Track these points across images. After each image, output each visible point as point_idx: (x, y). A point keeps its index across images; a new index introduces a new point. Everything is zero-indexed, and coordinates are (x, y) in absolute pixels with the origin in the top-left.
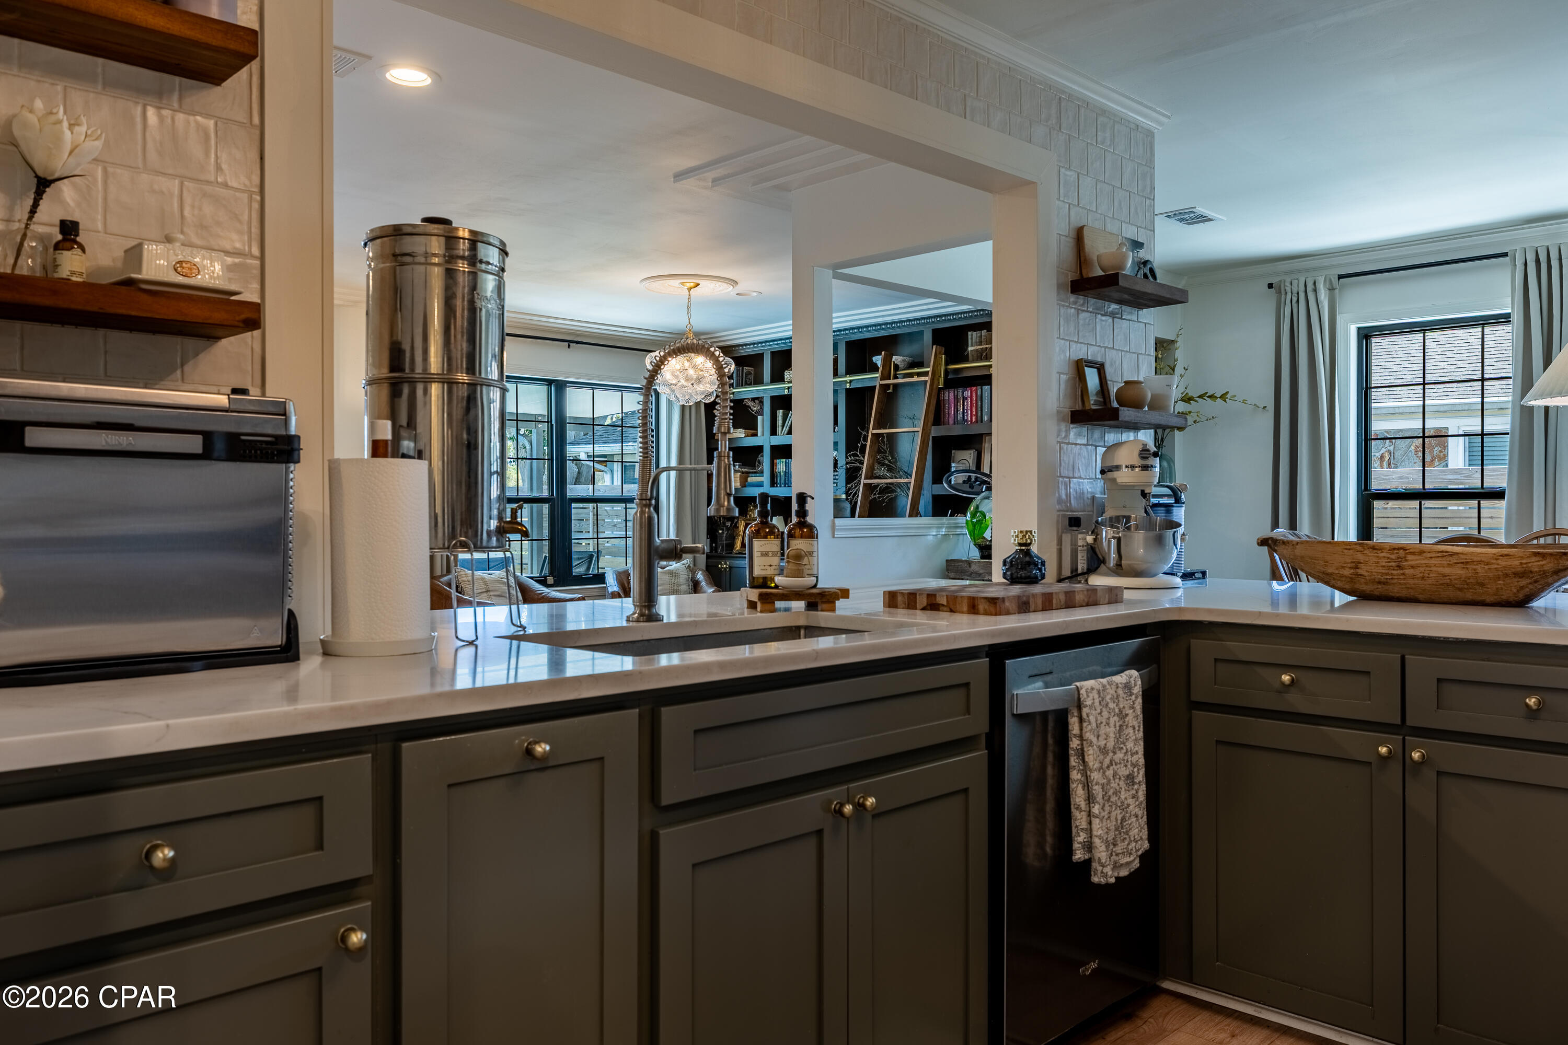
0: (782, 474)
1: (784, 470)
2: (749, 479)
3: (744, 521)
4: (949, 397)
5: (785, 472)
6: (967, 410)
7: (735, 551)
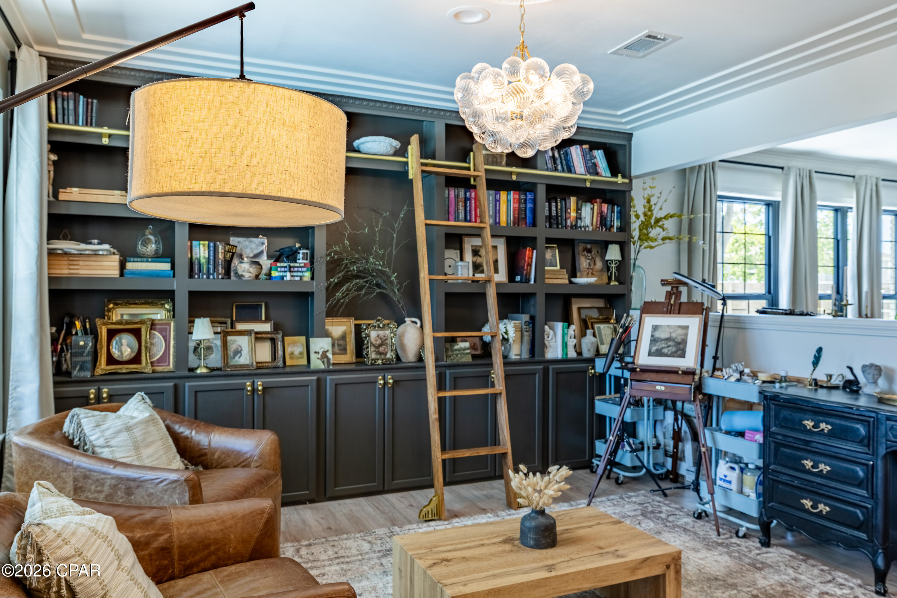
0: (203, 261)
1: (207, 256)
2: (130, 266)
3: (105, 324)
4: (449, 194)
5: (209, 258)
6: (470, 211)
7: (98, 372)
